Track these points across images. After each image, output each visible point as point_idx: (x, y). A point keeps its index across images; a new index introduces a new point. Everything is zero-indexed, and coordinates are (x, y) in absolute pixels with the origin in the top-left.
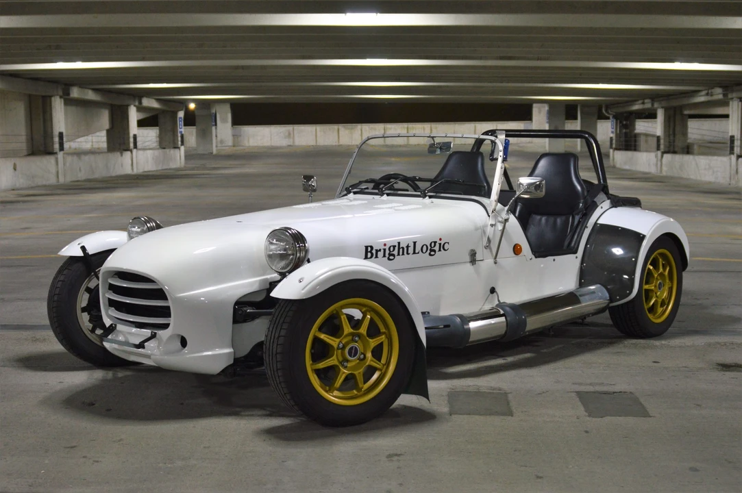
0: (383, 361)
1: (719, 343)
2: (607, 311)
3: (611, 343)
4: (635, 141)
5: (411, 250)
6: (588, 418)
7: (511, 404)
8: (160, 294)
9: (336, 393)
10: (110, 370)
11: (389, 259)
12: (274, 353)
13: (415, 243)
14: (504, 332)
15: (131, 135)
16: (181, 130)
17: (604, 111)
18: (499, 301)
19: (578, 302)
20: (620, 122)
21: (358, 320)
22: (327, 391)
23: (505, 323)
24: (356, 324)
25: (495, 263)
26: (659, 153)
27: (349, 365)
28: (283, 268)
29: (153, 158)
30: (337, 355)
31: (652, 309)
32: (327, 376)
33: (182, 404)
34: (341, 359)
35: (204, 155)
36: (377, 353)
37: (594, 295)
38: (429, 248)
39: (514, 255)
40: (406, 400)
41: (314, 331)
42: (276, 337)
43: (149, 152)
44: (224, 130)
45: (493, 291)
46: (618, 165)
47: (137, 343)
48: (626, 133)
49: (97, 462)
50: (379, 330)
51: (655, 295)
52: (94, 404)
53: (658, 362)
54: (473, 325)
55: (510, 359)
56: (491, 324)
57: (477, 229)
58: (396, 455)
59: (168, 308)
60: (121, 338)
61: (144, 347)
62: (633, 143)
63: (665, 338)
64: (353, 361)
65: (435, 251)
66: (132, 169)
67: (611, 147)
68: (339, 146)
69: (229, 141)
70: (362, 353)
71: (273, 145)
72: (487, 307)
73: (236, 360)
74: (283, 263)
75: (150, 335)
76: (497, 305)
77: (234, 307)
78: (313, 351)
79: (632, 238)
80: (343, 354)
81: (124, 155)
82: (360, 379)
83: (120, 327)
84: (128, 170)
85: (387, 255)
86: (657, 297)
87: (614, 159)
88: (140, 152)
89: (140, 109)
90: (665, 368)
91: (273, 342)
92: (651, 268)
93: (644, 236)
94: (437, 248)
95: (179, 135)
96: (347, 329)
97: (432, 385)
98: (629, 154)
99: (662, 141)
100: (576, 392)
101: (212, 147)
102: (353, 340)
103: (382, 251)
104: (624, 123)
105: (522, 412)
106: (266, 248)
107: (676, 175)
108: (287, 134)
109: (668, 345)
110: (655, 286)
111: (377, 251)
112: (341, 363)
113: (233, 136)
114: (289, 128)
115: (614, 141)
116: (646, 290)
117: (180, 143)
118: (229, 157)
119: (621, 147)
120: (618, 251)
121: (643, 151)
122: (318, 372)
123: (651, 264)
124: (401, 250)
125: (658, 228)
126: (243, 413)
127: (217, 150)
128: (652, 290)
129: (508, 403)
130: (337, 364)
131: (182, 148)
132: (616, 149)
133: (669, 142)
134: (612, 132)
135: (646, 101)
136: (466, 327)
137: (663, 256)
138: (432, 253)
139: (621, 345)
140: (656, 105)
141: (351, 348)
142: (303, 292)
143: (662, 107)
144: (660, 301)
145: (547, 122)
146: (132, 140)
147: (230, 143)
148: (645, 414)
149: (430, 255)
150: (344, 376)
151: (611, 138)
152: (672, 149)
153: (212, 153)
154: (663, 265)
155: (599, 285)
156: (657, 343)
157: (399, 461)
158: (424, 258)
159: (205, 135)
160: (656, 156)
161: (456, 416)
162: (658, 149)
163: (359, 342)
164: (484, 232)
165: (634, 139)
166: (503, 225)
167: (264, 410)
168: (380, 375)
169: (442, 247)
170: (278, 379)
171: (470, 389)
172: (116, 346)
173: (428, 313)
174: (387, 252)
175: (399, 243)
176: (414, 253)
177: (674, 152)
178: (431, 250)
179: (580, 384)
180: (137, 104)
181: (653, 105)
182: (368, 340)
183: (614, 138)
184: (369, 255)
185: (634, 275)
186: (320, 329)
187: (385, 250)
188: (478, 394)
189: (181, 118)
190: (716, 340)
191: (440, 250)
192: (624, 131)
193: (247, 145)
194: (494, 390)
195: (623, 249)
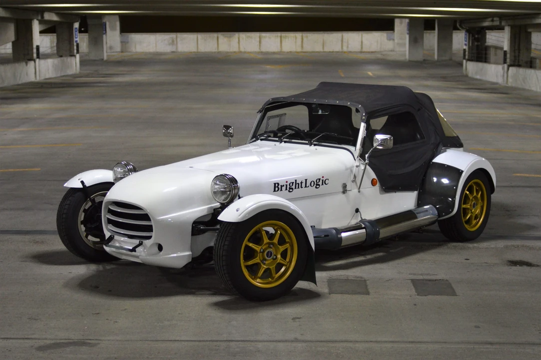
0: (288, 260)
1: (513, 246)
2: (437, 222)
3: (439, 246)
4: (486, 54)
5: (304, 185)
6: (417, 297)
7: (368, 287)
8: (146, 217)
9: (258, 280)
10: (100, 264)
11: (289, 191)
12: (221, 255)
13: (306, 180)
14: (364, 239)
15: (35, 46)
16: (76, 39)
17: (458, 26)
18: (361, 218)
19: (416, 218)
20: (473, 36)
21: (272, 234)
22: (253, 279)
23: (365, 233)
24: (271, 237)
25: (359, 192)
26: (506, 66)
27: (267, 262)
28: (224, 200)
29: (53, 66)
30: (259, 257)
31: (468, 222)
32: (253, 270)
33: (156, 287)
34: (262, 259)
35: (95, 60)
36: (284, 254)
37: (426, 213)
38: (316, 183)
39: (372, 186)
40: (302, 284)
41: (245, 242)
42: (222, 245)
43: (50, 61)
44: (113, 37)
45: (357, 211)
46: (470, 75)
47: (131, 248)
48: (477, 46)
49: (116, 322)
50: (285, 240)
51: (470, 212)
52: (98, 287)
53: (468, 259)
54: (344, 235)
55: (369, 257)
56: (356, 234)
57: (347, 169)
58: (298, 318)
59: (152, 226)
60: (117, 245)
61: (135, 251)
62: (484, 56)
63: (477, 242)
64: (269, 260)
65: (319, 185)
66: (36, 76)
67: (464, 58)
68: (218, 52)
69: (118, 48)
70: (275, 255)
71: (158, 51)
72: (354, 222)
73: (193, 259)
74: (223, 197)
75: (138, 243)
76: (360, 221)
77: (192, 226)
78: (245, 254)
79: (454, 173)
80: (263, 256)
81: (28, 65)
82: (273, 272)
83: (116, 237)
84: (32, 78)
85: (288, 189)
86: (472, 212)
87: (466, 69)
88: (42, 61)
89: (42, 22)
90: (472, 264)
91: (220, 248)
92: (468, 193)
93: (462, 171)
94: (320, 183)
95: (75, 44)
96: (266, 240)
97: (318, 274)
98: (480, 65)
99: (508, 56)
100: (411, 280)
101: (103, 53)
102: (270, 247)
103: (285, 186)
104: (476, 36)
105: (375, 292)
106: (212, 187)
107: (520, 86)
108: (171, 41)
109: (478, 247)
110: (471, 205)
111: (282, 186)
112: (262, 261)
113: (122, 42)
114: (173, 35)
115: (467, 53)
116: (463, 208)
117: (75, 51)
118: (119, 63)
119: (473, 59)
120: (445, 181)
121: (492, 64)
122: (247, 267)
123: (467, 190)
124: (297, 185)
125: (473, 165)
126: (197, 293)
127: (107, 56)
128: (468, 209)
129: (366, 286)
130: (259, 262)
131: (78, 56)
132: (469, 60)
133: (515, 57)
134: (466, 45)
135: (495, 19)
136: (339, 236)
137: (477, 184)
138: (318, 186)
139: (446, 247)
140: (503, 23)
141: (268, 252)
142: (239, 217)
143: (509, 25)
144: (474, 215)
145: (408, 34)
146: (35, 51)
147: (119, 49)
148: (453, 293)
149: (316, 188)
150: (264, 269)
151: (465, 50)
152: (517, 63)
153: (103, 59)
154: (477, 190)
155: (431, 206)
156: (470, 245)
157: (299, 321)
158: (312, 190)
159: (96, 41)
160: (503, 68)
161: (333, 295)
162: (505, 62)
163: (273, 248)
164: (352, 171)
165: (484, 52)
166: (364, 166)
167: (210, 290)
168: (285, 269)
169: (324, 182)
170: (223, 272)
171: (342, 278)
172: (114, 249)
173: (314, 226)
174: (288, 187)
175: (296, 181)
176: (306, 187)
177: (519, 66)
178: (317, 185)
179: (414, 274)
180: (40, 18)
181: (500, 23)
182: (278, 247)
183: (467, 50)
184: (277, 189)
185: (455, 197)
186: (249, 240)
187: (287, 185)
188: (347, 280)
189: (76, 28)
190: (512, 244)
191: (322, 184)
192: (476, 43)
193: (134, 50)
194: (357, 278)
195: (449, 180)
